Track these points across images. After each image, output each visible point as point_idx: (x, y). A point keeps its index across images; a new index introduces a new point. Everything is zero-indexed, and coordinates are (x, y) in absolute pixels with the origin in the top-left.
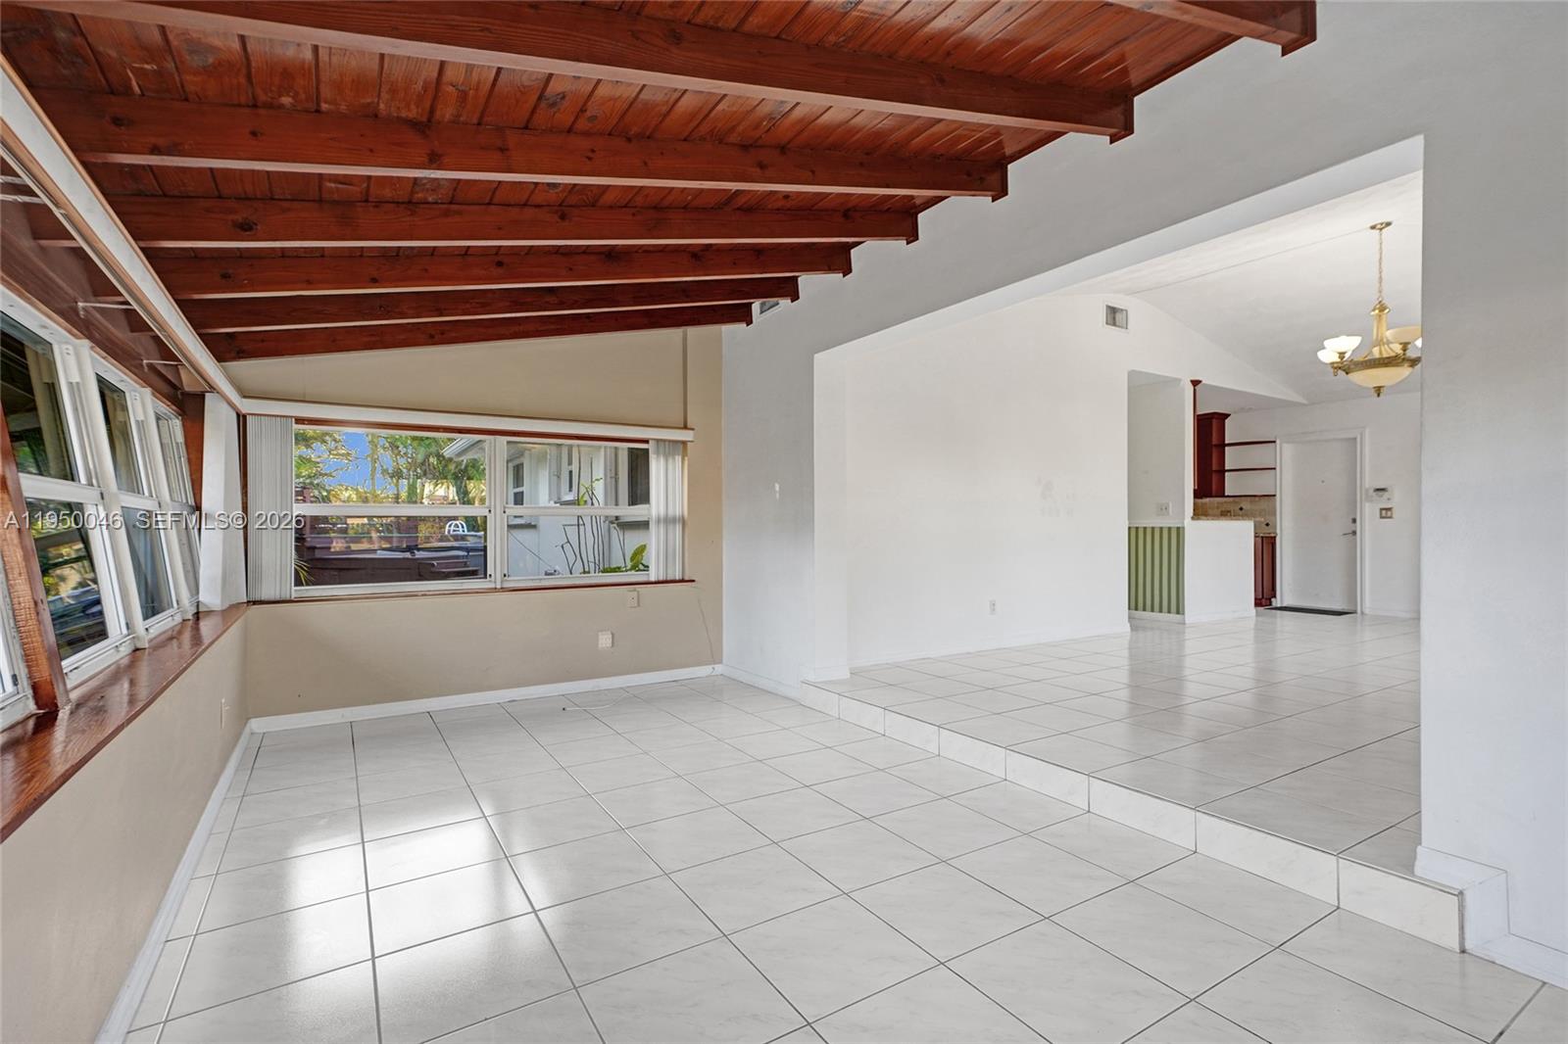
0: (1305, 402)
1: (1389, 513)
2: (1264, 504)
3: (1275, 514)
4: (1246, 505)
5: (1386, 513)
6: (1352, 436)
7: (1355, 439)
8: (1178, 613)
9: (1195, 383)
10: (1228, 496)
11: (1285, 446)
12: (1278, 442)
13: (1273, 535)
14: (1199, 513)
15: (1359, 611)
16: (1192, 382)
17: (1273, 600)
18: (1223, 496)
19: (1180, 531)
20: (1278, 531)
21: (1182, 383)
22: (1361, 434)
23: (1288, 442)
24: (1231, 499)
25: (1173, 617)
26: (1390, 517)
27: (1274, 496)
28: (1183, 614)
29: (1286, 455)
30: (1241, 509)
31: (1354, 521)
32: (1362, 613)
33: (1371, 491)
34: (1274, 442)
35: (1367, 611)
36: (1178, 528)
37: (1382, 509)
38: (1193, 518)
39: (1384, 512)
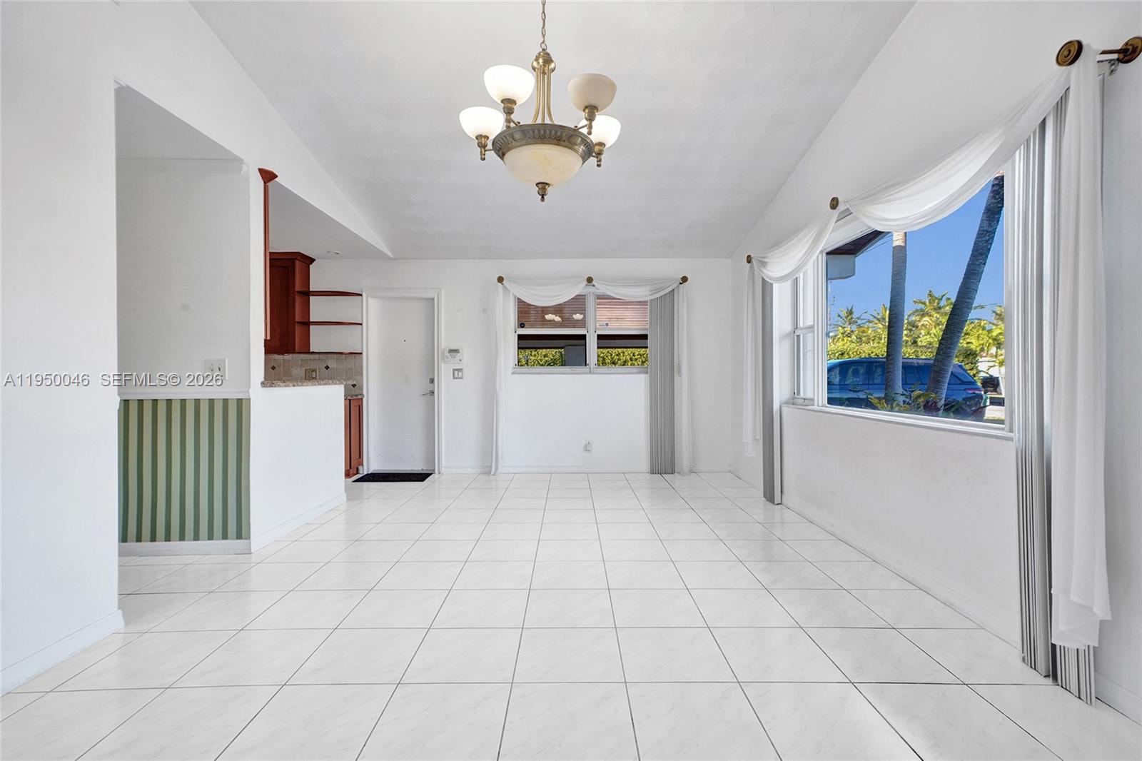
0: (390, 255)
1: (460, 373)
2: (351, 362)
3: (362, 375)
4: (332, 363)
5: (457, 374)
6: (430, 296)
7: (433, 299)
8: (239, 536)
9: (268, 176)
10: (314, 353)
11: (370, 300)
12: (364, 295)
13: (360, 397)
14: (273, 376)
15: (436, 471)
16: (262, 171)
17: (360, 468)
18: (309, 352)
19: (242, 406)
20: (365, 393)
21: (244, 167)
22: (438, 294)
23: (371, 297)
24: (316, 356)
25: (232, 543)
26: (461, 378)
27: (361, 353)
28: (248, 538)
29: (371, 310)
30: (327, 368)
31: (432, 381)
32: (439, 473)
33: (447, 353)
34: (361, 295)
35: (443, 470)
36: (239, 401)
37: (454, 370)
38: (263, 384)
39: (456, 372)
